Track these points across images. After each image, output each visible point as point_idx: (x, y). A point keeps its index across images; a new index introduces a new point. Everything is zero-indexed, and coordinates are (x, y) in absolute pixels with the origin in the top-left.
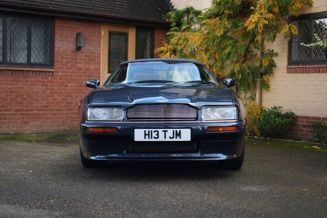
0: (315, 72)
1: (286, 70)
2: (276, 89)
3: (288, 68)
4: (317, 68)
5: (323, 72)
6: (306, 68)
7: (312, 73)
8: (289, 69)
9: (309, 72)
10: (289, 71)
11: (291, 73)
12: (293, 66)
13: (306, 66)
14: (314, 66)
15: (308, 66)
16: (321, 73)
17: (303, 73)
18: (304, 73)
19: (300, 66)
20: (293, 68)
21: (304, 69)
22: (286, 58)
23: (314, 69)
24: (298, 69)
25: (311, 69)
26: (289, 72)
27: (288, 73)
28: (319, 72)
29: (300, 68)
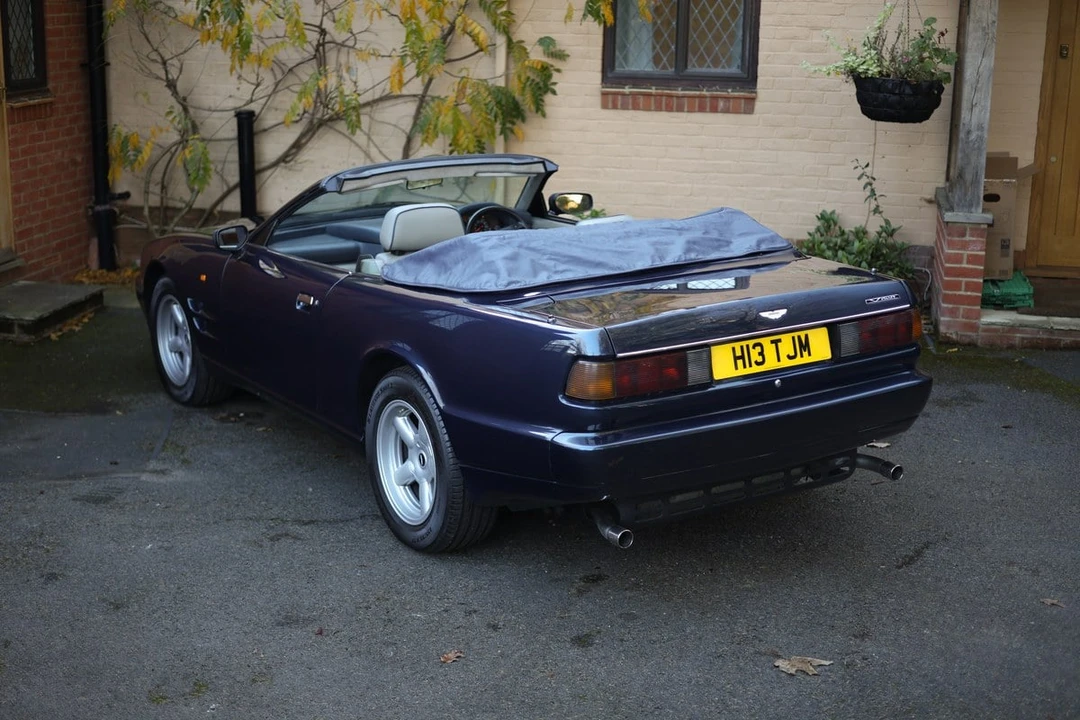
0: (702, 109)
1: (598, 100)
2: (559, 154)
3: (604, 94)
4: (708, 100)
5: (726, 111)
6: (670, 96)
7: (691, 110)
8: (610, 98)
9: (680, 109)
10: (609, 102)
11: (615, 107)
12: (627, 90)
13: (674, 92)
14: (698, 93)
15: (680, 92)
16: (720, 115)
17: (659, 108)
18: (661, 110)
19: (653, 90)
20: (623, 94)
21: (664, 98)
22: (597, 63)
23: (697, 100)
24: (641, 99)
25: (686, 100)
26: (610, 105)
27: (605, 106)
28: (714, 110)
29: (650, 95)
